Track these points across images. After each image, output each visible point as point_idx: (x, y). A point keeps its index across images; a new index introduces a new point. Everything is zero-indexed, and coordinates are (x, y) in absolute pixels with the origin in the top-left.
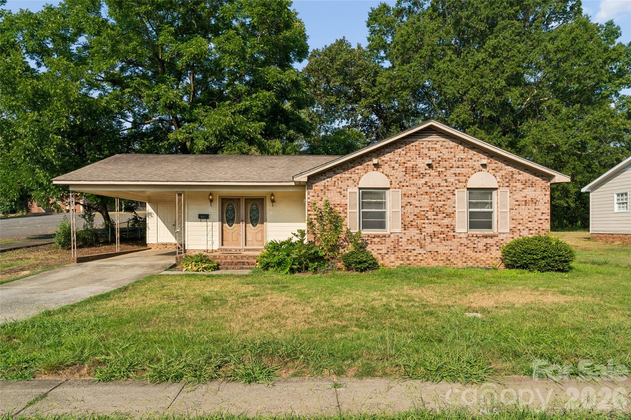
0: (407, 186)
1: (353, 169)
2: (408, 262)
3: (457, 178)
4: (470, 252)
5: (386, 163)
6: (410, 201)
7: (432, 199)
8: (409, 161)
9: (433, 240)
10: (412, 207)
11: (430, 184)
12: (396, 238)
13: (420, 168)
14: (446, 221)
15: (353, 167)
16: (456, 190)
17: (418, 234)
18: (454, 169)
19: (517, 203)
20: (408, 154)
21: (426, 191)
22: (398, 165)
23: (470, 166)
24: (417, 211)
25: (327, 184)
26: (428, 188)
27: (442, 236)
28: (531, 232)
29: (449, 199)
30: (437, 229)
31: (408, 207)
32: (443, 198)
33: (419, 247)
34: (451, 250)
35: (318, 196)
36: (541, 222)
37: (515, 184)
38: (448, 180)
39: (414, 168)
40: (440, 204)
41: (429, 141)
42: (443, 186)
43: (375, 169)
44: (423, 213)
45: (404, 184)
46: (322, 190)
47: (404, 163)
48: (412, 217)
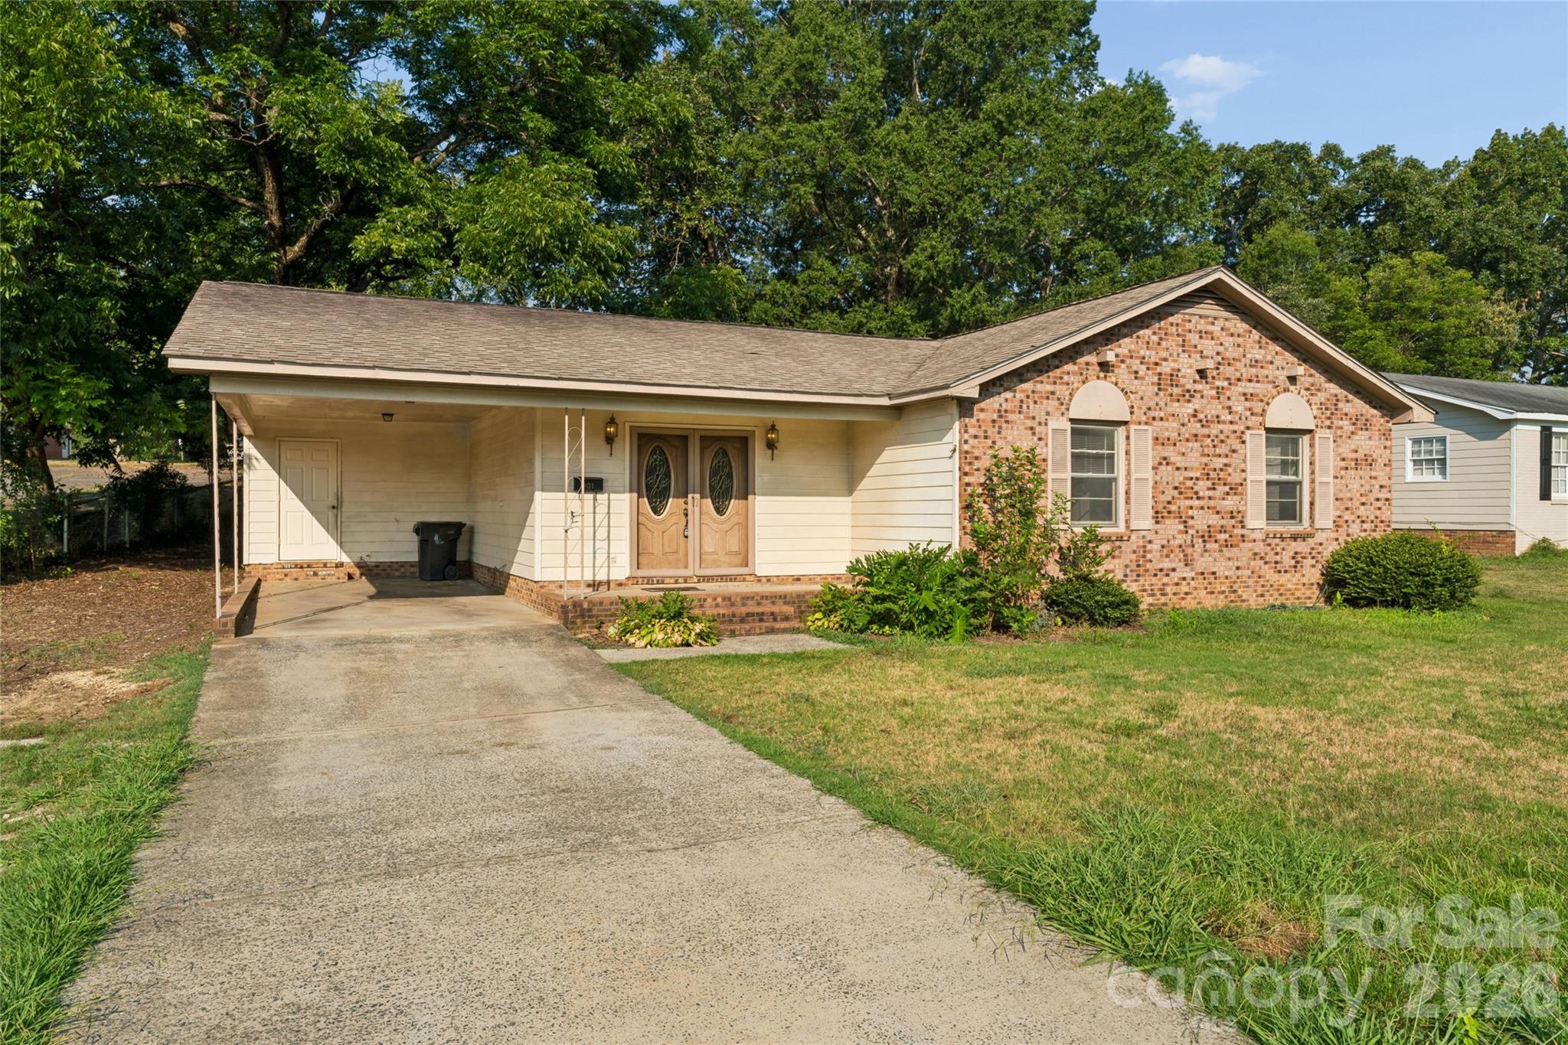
0: (1161, 419)
1: (1058, 371)
2: (1163, 599)
3: (1248, 404)
4: (1268, 572)
5: (1123, 362)
6: (1166, 455)
7: (1206, 451)
8: (1165, 360)
9: (1208, 546)
10: (1169, 468)
11: (1201, 416)
12: (1141, 543)
13: (1184, 377)
14: (1230, 503)
15: (1057, 367)
16: (1248, 432)
17: (1180, 532)
18: (1243, 384)
19: (1343, 464)
20: (1164, 344)
21: (1194, 432)
22: (1144, 367)
23: (1270, 378)
24: (1179, 477)
25: (1004, 407)
26: (1199, 425)
27: (1222, 537)
28: (1365, 526)
29: (1234, 451)
30: (1215, 520)
31: (1163, 468)
32: (1223, 449)
33: (1182, 564)
34: (1238, 568)
35: (986, 437)
36: (1379, 504)
37: (1341, 423)
38: (1234, 409)
39: (1174, 376)
40: (1219, 463)
41: (1201, 317)
42: (1224, 422)
43: (1102, 375)
44: (1189, 484)
45: (1157, 414)
46: (994, 421)
47: (1156, 364)
48: (1171, 493)
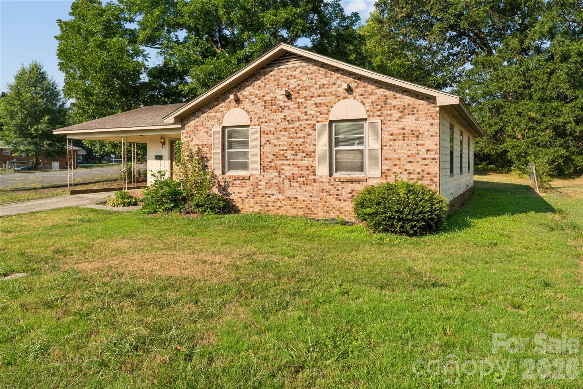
0: (266, 122)
1: (218, 107)
2: (267, 208)
3: (317, 109)
4: (332, 200)
5: (246, 98)
6: (269, 139)
7: (292, 136)
8: (268, 93)
9: (293, 184)
10: (270, 145)
11: (289, 118)
12: (255, 181)
13: (279, 100)
14: (307, 162)
15: (217, 105)
16: (317, 124)
17: (276, 176)
18: (315, 99)
19: (392, 137)
20: (268, 86)
21: (284, 126)
22: (257, 99)
23: (334, 92)
24: (276, 150)
25: (196, 124)
26: (287, 123)
27: (301, 179)
28: (412, 176)
29: (309, 135)
30: (296, 171)
31: (267, 145)
32: (303, 134)
33: (277, 192)
34: (311, 196)
35: (190, 137)
36: (426, 162)
37: (390, 112)
38: (309, 112)
39: (273, 101)
40: (299, 141)
41: (288, 68)
42: (303, 120)
43: (237, 105)
44: (282, 152)
45: (263, 120)
46: (192, 130)
47: (264, 96)
48: (271, 157)
